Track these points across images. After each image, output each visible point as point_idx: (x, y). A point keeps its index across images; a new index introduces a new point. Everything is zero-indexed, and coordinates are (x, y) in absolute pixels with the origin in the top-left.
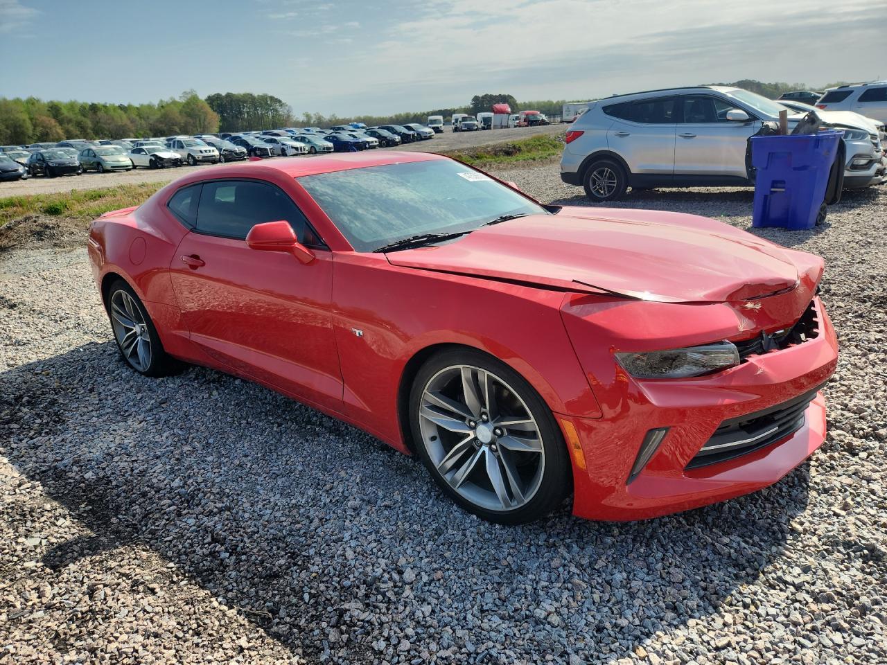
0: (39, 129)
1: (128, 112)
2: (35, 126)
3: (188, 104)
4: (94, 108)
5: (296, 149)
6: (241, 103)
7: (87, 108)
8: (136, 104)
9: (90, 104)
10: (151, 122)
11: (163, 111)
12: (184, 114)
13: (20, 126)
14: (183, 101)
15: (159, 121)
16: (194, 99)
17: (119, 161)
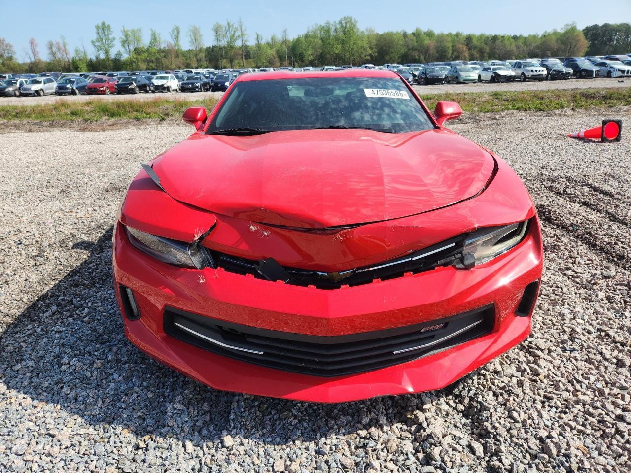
0: (455, 53)
1: (518, 41)
2: (453, 51)
3: (566, 33)
4: (495, 38)
5: (623, 72)
6: (614, 32)
7: (490, 39)
8: (526, 35)
9: (494, 35)
10: (531, 48)
11: (544, 40)
12: (559, 41)
13: (445, 51)
14: (563, 31)
15: (538, 47)
16: (573, 29)
17: (469, 76)
